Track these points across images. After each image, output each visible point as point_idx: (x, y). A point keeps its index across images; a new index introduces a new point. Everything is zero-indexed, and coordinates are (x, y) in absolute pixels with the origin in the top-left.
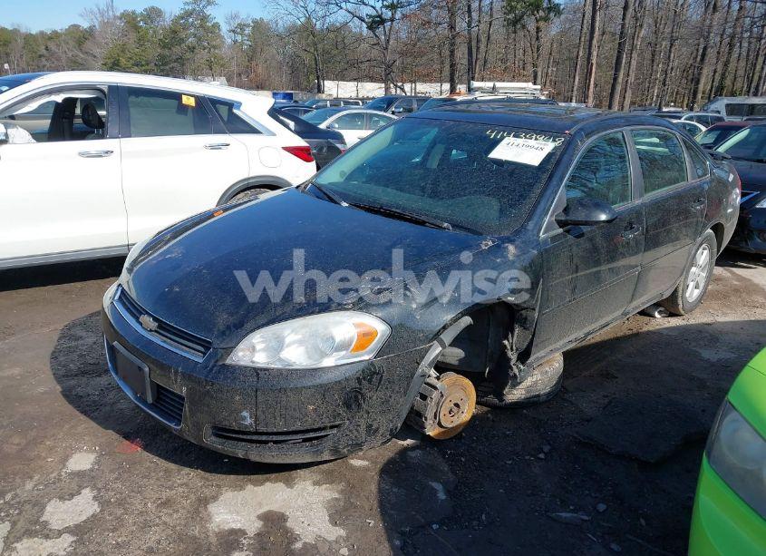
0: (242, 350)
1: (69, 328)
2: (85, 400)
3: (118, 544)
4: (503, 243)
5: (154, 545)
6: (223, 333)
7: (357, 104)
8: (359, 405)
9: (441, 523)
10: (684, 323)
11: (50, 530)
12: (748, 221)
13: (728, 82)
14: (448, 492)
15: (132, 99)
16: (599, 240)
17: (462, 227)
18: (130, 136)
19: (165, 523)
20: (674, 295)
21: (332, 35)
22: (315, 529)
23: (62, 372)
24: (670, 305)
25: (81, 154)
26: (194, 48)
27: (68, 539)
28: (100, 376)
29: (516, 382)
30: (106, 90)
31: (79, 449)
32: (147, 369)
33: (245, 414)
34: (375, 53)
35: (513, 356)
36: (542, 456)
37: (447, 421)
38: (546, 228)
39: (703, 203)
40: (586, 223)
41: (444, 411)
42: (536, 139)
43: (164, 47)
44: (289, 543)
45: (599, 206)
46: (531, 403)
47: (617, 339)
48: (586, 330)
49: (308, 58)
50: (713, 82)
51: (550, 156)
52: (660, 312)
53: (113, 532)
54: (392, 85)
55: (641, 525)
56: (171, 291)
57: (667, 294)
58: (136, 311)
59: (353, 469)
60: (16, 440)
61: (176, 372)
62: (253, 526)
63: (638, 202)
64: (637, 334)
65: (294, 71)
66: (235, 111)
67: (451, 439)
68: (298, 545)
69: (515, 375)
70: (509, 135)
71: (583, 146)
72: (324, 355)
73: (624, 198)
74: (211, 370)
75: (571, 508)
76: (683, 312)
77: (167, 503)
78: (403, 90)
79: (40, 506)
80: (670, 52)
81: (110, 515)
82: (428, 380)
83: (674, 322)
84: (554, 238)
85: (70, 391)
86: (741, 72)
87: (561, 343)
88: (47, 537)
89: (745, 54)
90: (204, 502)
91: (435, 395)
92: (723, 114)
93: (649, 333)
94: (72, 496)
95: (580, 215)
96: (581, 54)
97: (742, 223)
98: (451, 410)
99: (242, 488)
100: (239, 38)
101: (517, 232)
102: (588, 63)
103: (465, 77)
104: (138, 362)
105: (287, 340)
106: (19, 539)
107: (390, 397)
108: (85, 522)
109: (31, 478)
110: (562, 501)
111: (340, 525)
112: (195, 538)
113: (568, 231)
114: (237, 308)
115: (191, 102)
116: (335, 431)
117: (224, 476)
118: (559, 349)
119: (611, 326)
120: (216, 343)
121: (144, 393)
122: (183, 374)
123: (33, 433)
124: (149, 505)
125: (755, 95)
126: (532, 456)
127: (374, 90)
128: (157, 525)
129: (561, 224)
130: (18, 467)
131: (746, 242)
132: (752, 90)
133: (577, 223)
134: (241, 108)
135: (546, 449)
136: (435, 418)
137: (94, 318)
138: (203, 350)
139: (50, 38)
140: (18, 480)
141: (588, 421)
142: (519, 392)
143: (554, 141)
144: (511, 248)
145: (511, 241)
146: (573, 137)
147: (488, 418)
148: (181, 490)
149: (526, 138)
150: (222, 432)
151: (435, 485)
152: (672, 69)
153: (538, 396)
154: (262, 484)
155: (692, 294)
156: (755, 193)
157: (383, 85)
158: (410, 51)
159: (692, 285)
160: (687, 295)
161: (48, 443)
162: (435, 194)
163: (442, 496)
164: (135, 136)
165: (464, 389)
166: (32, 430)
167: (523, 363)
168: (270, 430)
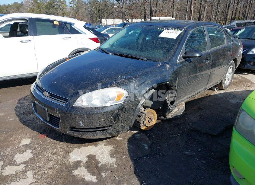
0: (79, 101)
1: (19, 100)
2: (26, 122)
3: (40, 166)
4: (165, 64)
5: (52, 166)
6: (72, 96)
7: (113, 26)
8: (119, 118)
9: (147, 156)
10: (225, 92)
11: (17, 163)
12: (245, 59)
13: (237, 16)
14: (148, 146)
15: (37, 22)
16: (197, 64)
17: (151, 60)
18: (37, 35)
19: (55, 160)
20: (221, 83)
21: (104, 3)
22: (105, 160)
23: (18, 114)
24: (220, 86)
25: (21, 41)
26: (57, 9)
27: (23, 166)
28: (31, 115)
29: (170, 111)
30: (28, 19)
31: (26, 138)
32: (47, 109)
33: (80, 122)
34: (119, 9)
35: (169, 103)
36: (179, 135)
37: (147, 124)
38: (179, 59)
39: (230, 51)
40: (192, 57)
41: (146, 121)
42: (175, 30)
43: (47, 9)
44: (97, 164)
45: (196, 51)
46: (175, 118)
47: (203, 98)
48: (193, 94)
49: (96, 12)
50: (232, 16)
51: (179, 35)
52: (217, 89)
53: (38, 163)
54: (125, 20)
55: (212, 155)
56: (53, 83)
57: (219, 83)
58: (42, 90)
59: (117, 140)
60: (3, 136)
61: (57, 110)
62: (85, 159)
63: (209, 51)
64: (209, 96)
65: (92, 16)
66: (72, 26)
67: (149, 130)
68: (100, 165)
69: (170, 109)
70: (165, 29)
71: (190, 32)
72: (106, 102)
73: (204, 49)
74: (68, 108)
75: (190, 150)
76: (224, 88)
77: (55, 153)
78: (129, 21)
79: (13, 156)
80: (218, 6)
81: (37, 158)
82: (141, 111)
83: (221, 92)
84: (182, 63)
85: (21, 120)
86: (241, 12)
87: (185, 98)
88: (16, 165)
89: (242, 6)
90: (68, 153)
91: (143, 115)
92: (236, 26)
93: (213, 95)
94: (23, 152)
95: (190, 55)
96: (188, 7)
97: (243, 59)
98: (149, 121)
99: (80, 148)
100: (72, 5)
101: (170, 61)
102: (190, 10)
103: (149, 16)
104: (44, 107)
105: (94, 98)
106: (6, 166)
107: (129, 115)
108: (28, 160)
109: (9, 147)
110: (187, 148)
111: (113, 158)
112: (65, 164)
113: (186, 60)
114: (76, 87)
115: (57, 23)
116: (111, 127)
117: (74, 144)
118: (183, 101)
119: (201, 93)
120: (69, 99)
121: (46, 118)
122: (59, 110)
123: (9, 133)
124: (50, 154)
125: (246, 19)
126: (176, 135)
127: (119, 22)
128: (53, 160)
129: (184, 58)
130: (5, 144)
131: (244, 66)
132: (245, 18)
133: (189, 57)
134: (74, 25)
135: (181, 132)
136: (144, 123)
137: (28, 97)
138: (65, 102)
139: (8, 7)
140: (5, 148)
141: (194, 123)
142: (171, 115)
143: (181, 30)
144: (168, 66)
145: (167, 64)
146: (187, 29)
147: (161, 124)
148: (60, 149)
149: (171, 30)
150: (73, 129)
151: (144, 144)
152: (218, 12)
153: (177, 116)
154: (87, 146)
155: (227, 82)
156: (247, 49)
157: (122, 20)
158: (130, 8)
159: (227, 79)
160: (225, 83)
161: (14, 136)
162: (141, 50)
163: (147, 148)
164: (39, 35)
165: (153, 114)
166: (9, 132)
167: (172, 105)
168: (89, 127)
